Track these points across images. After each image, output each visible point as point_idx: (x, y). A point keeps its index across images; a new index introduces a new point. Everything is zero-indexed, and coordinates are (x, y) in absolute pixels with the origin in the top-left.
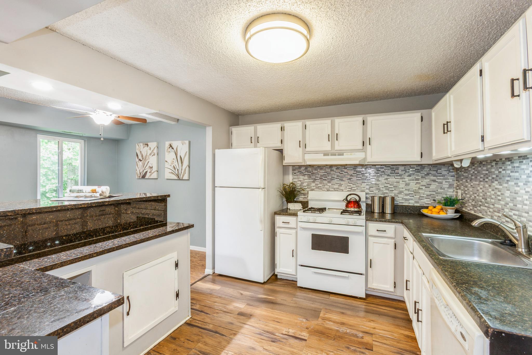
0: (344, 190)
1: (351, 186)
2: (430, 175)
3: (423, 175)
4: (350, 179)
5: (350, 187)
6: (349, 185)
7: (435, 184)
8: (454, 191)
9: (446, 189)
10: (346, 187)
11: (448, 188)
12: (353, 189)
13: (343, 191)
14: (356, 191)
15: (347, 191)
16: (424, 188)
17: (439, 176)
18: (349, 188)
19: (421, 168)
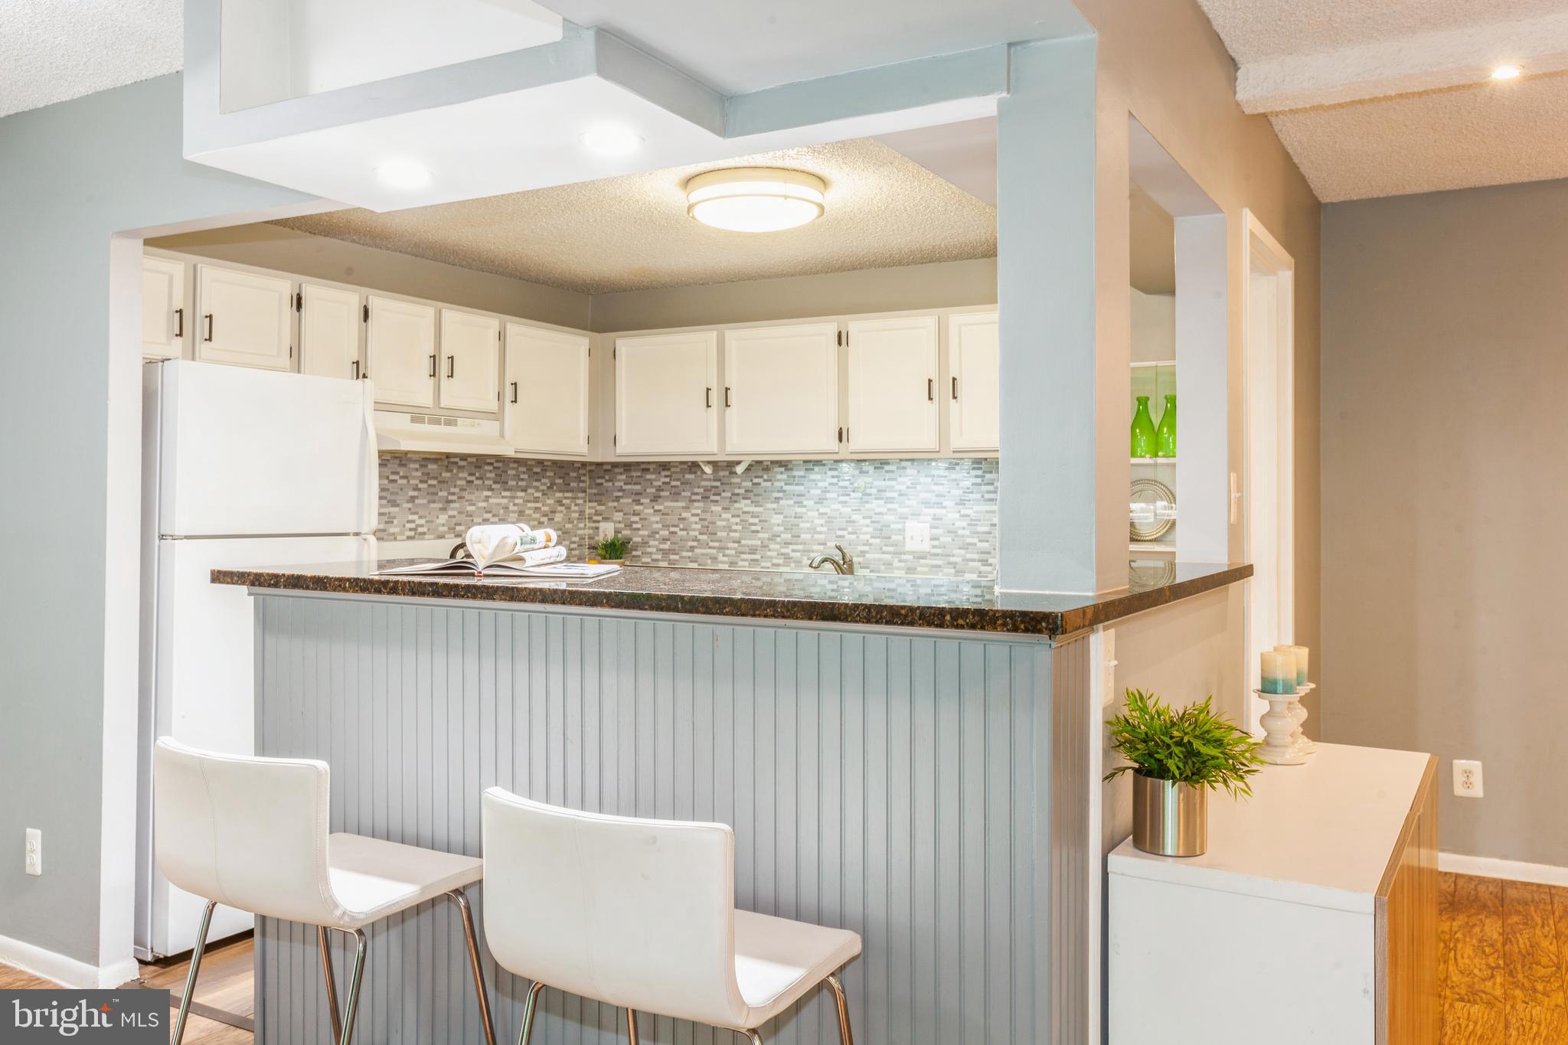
0: (398, 538)
1: (413, 521)
2: (555, 488)
3: (545, 488)
4: (412, 499)
5: (412, 526)
6: (411, 517)
7: (562, 512)
8: (585, 525)
9: (575, 522)
10: (404, 526)
11: (578, 519)
12: (420, 530)
13: (395, 539)
14: (426, 537)
15: (405, 538)
16: (545, 519)
17: (567, 491)
18: (411, 530)
19: (542, 470)
